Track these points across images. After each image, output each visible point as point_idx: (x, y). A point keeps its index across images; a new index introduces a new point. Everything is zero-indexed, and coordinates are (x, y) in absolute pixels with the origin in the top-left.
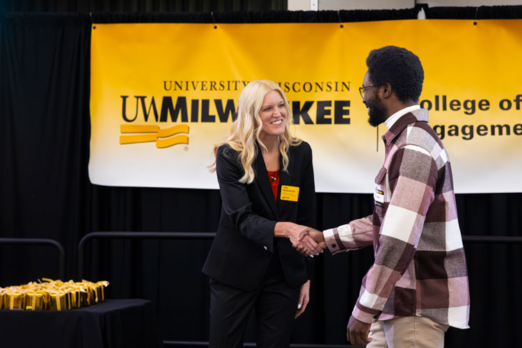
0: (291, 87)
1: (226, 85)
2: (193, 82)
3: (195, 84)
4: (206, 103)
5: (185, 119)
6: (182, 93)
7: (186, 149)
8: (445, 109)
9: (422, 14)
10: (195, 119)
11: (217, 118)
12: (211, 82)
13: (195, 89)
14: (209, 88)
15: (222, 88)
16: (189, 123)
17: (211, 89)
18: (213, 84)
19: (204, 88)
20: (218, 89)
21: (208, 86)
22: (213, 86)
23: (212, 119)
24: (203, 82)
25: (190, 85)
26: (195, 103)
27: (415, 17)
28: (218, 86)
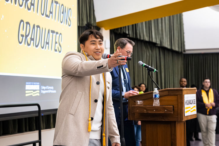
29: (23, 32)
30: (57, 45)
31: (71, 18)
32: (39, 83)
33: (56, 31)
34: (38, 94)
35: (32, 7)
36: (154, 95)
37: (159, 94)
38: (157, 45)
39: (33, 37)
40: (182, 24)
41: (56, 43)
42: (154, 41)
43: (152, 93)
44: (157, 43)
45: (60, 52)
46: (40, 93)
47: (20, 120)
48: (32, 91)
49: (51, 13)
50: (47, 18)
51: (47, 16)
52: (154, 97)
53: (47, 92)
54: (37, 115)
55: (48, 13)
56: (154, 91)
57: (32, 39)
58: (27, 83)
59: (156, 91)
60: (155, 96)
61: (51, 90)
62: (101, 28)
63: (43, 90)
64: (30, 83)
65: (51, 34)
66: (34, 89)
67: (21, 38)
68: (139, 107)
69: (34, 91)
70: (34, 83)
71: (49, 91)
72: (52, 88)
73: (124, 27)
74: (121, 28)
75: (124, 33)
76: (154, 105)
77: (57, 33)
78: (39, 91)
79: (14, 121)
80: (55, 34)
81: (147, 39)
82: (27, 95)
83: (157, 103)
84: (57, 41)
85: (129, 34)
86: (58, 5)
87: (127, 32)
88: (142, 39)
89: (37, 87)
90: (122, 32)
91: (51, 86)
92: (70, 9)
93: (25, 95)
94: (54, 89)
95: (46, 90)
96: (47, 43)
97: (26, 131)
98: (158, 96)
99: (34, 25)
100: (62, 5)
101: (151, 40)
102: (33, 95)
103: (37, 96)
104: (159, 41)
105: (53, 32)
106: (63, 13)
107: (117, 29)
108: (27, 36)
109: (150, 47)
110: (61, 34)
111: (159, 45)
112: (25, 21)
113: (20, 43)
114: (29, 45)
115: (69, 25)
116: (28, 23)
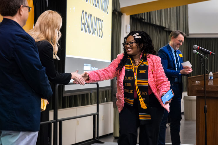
29: (83, 21)
30: (101, 31)
31: (108, 6)
32: (90, 65)
33: (100, 19)
36: (209, 77)
37: (214, 76)
38: (165, 29)
39: (88, 25)
40: (187, 8)
41: (100, 29)
42: (164, 25)
43: (208, 75)
44: (166, 27)
45: (102, 37)
49: (98, 2)
50: (96, 7)
52: (209, 78)
55: (96, 3)
56: (209, 74)
57: (88, 27)
58: (85, 64)
59: (211, 73)
60: (211, 77)
62: (123, 13)
65: (97, 21)
66: (88, 70)
67: (82, 25)
68: (197, 86)
73: (141, 14)
74: (139, 14)
75: (141, 18)
76: (209, 84)
80: (99, 21)
81: (158, 24)
83: (211, 83)
84: (101, 28)
85: (144, 19)
87: (143, 18)
88: (154, 23)
89: (89, 68)
90: (140, 18)
96: (95, 30)
98: (212, 78)
99: (89, 14)
101: (161, 25)
104: (168, 26)
105: (99, 19)
106: (104, 2)
107: (136, 15)
108: (85, 24)
109: (159, 32)
110: (102, 20)
111: (167, 30)
112: (85, 11)
113: (82, 30)
114: (86, 31)
115: (107, 13)
116: (86, 13)
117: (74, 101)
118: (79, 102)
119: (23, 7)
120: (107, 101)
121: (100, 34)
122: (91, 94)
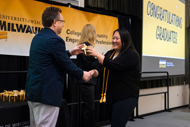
0: (39, 23)
1: (20, 19)
2: (8, 16)
3: (9, 17)
4: (13, 24)
5: (5, 30)
6: (5, 20)
7: (6, 40)
8: (74, 34)
9: (70, 6)
10: (9, 30)
11: (17, 30)
12: (15, 17)
13: (9, 19)
14: (14, 19)
15: (18, 20)
16: (7, 31)
17: (15, 20)
18: (15, 18)
19: (12, 19)
20: (17, 20)
21: (14, 18)
22: (15, 19)
23: (15, 31)
24: (12, 17)
25: (7, 17)
26: (9, 24)
27: (68, 6)
28: (17, 19)
29: (158, 33)
30: (175, 39)
32: (165, 61)
33: (174, 31)
34: (165, 67)
35: (163, 18)
39: (163, 35)
41: (174, 38)
45: (176, 43)
46: (166, 66)
47: (152, 81)
48: (162, 65)
49: (172, 21)
50: (170, 24)
51: (170, 23)
53: (169, 65)
54: (167, 78)
55: (170, 21)
57: (163, 36)
58: (160, 60)
61: (172, 64)
63: (168, 64)
64: (161, 60)
65: (172, 33)
66: (163, 64)
67: (157, 36)
69: (164, 65)
70: (164, 61)
71: (171, 65)
72: (172, 63)
77: (175, 32)
78: (165, 65)
79: (149, 81)
80: (173, 33)
82: (160, 67)
84: (175, 37)
86: (175, 16)
89: (164, 63)
91: (171, 62)
92: (181, 18)
93: (159, 67)
94: (173, 64)
95: (169, 64)
96: (170, 38)
97: (155, 87)
99: (164, 29)
100: (178, 16)
102: (163, 67)
103: (165, 68)
105: (173, 32)
106: (178, 21)
108: (160, 35)
110: (176, 33)
112: (159, 27)
113: (157, 39)
114: (161, 39)
115: (181, 28)
116: (161, 28)
117: (160, 84)
118: (164, 84)
119: (57, 21)
120: (186, 84)
121: (174, 41)
122: (173, 79)
